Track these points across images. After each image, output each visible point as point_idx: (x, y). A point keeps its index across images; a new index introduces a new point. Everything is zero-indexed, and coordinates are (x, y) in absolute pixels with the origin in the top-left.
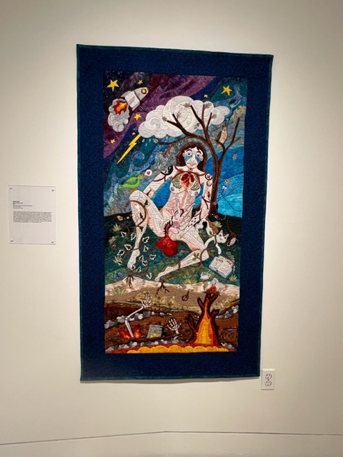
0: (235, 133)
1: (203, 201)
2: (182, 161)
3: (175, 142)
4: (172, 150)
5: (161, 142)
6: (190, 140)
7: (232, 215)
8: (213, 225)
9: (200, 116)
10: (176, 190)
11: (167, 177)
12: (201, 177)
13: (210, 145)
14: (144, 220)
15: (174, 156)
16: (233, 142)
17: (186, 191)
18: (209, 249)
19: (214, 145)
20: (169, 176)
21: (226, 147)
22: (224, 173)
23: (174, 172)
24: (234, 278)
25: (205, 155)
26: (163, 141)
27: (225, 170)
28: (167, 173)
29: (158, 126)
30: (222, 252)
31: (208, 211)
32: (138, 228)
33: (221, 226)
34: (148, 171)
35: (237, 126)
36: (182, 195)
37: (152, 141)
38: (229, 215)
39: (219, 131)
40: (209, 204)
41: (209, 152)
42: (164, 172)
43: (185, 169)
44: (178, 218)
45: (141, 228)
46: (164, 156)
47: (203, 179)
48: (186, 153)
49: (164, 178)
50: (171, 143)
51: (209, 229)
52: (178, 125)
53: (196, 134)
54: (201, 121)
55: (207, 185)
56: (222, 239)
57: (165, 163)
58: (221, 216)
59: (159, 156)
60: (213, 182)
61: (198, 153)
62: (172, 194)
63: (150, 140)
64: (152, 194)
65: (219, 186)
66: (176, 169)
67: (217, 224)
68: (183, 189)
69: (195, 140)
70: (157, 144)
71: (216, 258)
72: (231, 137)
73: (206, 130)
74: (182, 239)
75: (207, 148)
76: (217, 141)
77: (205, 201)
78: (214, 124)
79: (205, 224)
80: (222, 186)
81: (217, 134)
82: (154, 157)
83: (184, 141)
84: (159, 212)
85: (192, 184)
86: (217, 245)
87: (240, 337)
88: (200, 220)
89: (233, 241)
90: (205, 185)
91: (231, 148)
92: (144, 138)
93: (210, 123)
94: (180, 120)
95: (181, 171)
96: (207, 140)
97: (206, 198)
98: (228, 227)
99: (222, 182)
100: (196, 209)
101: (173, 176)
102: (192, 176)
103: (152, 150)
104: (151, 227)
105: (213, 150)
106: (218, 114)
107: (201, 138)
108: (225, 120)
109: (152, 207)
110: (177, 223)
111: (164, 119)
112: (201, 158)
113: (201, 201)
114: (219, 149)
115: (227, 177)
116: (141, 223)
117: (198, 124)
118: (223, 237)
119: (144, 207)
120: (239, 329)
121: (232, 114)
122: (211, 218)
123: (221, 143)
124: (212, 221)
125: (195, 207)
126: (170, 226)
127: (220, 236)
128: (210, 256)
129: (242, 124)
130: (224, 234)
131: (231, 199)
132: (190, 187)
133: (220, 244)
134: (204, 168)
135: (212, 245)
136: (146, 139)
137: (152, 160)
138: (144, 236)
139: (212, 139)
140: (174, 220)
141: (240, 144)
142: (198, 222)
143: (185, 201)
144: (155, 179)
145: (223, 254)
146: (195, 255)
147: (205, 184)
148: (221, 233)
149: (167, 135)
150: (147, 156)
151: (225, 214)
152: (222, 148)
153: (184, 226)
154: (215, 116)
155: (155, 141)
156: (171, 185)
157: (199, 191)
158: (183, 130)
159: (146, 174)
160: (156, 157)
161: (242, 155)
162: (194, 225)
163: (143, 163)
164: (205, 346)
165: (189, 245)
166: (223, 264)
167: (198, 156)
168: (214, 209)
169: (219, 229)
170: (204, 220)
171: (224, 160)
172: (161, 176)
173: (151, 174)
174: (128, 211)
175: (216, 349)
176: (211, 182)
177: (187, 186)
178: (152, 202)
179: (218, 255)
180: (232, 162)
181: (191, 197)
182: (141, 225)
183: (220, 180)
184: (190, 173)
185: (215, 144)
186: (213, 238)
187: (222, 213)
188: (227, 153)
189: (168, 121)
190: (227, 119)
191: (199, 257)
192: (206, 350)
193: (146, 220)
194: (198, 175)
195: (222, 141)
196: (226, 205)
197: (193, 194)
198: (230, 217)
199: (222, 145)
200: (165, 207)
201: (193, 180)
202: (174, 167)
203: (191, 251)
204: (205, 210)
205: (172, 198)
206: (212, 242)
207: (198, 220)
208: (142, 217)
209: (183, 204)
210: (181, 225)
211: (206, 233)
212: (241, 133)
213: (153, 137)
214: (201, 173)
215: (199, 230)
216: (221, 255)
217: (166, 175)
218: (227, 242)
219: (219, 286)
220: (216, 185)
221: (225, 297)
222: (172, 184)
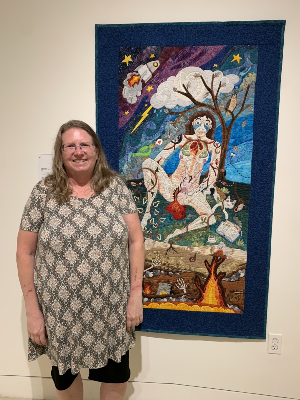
0: (245, 101)
1: (211, 168)
2: (191, 130)
3: (185, 112)
4: (182, 119)
5: (171, 112)
6: (199, 109)
7: (240, 182)
8: (221, 191)
9: (210, 86)
10: (185, 158)
11: (177, 146)
12: (209, 145)
13: (219, 114)
14: (155, 186)
15: (183, 125)
16: (242, 110)
17: (195, 159)
18: (216, 214)
19: (223, 113)
20: (179, 144)
21: (235, 115)
22: (233, 140)
23: (184, 141)
24: (241, 243)
25: (214, 124)
26: (173, 111)
27: (234, 138)
28: (177, 142)
29: (169, 97)
30: (229, 218)
31: (216, 177)
32: (149, 194)
33: (229, 193)
34: (159, 140)
35: (247, 94)
36: (190, 163)
37: (163, 112)
38: (237, 181)
39: (228, 99)
40: (217, 171)
41: (218, 121)
42: (174, 141)
43: (194, 137)
44: (186, 185)
45: (153, 194)
46: (174, 126)
47: (212, 147)
48: (195, 122)
49: (174, 146)
50: (181, 113)
51: (216, 195)
52: (188, 95)
53: (206, 103)
54: (211, 91)
55: (216, 152)
56: (229, 204)
57: (175, 132)
58: (229, 183)
59: (169, 126)
60: (222, 150)
61: (208, 122)
62: (181, 162)
63: (161, 111)
64: (162, 162)
65: (228, 154)
66: (186, 137)
67: (225, 190)
68: (192, 157)
69: (205, 109)
70: (168, 114)
71: (223, 223)
72: (241, 105)
73: (215, 99)
74: (190, 205)
75: (216, 116)
76: (227, 110)
77: (214, 168)
78: (223, 93)
79: (213, 191)
80: (230, 153)
81: (227, 102)
82: (165, 127)
83: (194, 111)
84: (169, 179)
85: (200, 152)
86: (224, 211)
87: (247, 300)
88: (208, 186)
89: (241, 207)
90: (214, 153)
91: (240, 116)
92: (155, 109)
93: (220, 92)
94: (189, 90)
95: (190, 140)
96: (216, 109)
97: (215, 165)
98: (236, 193)
99: (231, 149)
100: (204, 176)
101: (183, 145)
102: (201, 145)
103: (163, 120)
104: (162, 193)
105: (222, 119)
106: (227, 83)
107: (210, 107)
108: (235, 88)
109: (162, 174)
110: (186, 189)
111: (175, 90)
112: (210, 126)
113: (209, 169)
114: (228, 117)
115: (236, 144)
116: (152, 189)
117: (207, 94)
118: (230, 203)
119: (155, 174)
120: (246, 293)
121: (242, 82)
122: (218, 185)
123: (230, 112)
124: (219, 188)
125: (203, 175)
126: (179, 192)
127: (228, 202)
128: (217, 221)
129: (252, 92)
130: (232, 200)
131: (240, 167)
132: (199, 155)
133: (228, 210)
134: (213, 137)
135: (219, 211)
136: (157, 110)
137: (163, 130)
138: (155, 200)
139: (222, 107)
140: (183, 186)
141: (250, 111)
142: (206, 189)
143: (194, 169)
144: (166, 148)
145: (231, 220)
146: (203, 220)
147: (214, 151)
148: (229, 199)
149: (178, 105)
150: (159, 126)
151: (233, 180)
152: (231, 116)
153: (193, 192)
154: (225, 85)
155: (166, 112)
156: (181, 154)
157: (207, 159)
158: (193, 100)
159: (157, 143)
160: (167, 127)
161: (251, 123)
162: (202, 192)
163: (155, 133)
164: (212, 306)
165: (197, 210)
166: (231, 228)
167: (207, 124)
168: (222, 176)
169: (227, 196)
170: (212, 186)
171: (233, 127)
172: (171, 145)
173: (161, 143)
174: (140, 178)
175: (222, 310)
176: (220, 149)
177: (196, 154)
178: (162, 169)
179: (225, 221)
180: (241, 130)
181: (199, 164)
182: (153, 191)
183: (229, 147)
184: (199, 141)
185: (225, 113)
186: (220, 204)
187: (230, 180)
188: (236, 121)
189: (179, 92)
190: (237, 88)
191: (206, 221)
192: (213, 310)
193: (157, 186)
194: (206, 143)
195: (231, 109)
196: (234, 172)
197: (201, 161)
198: (238, 183)
199: (232, 113)
200: (174, 174)
201: (201, 149)
202: (183, 136)
203: (198, 216)
204: (213, 177)
205: (181, 165)
206: (219, 208)
207: (205, 186)
208: (153, 183)
209: (191, 171)
210: (189, 191)
211: (214, 199)
212: (251, 100)
213: (164, 108)
214: (209, 141)
215: (207, 196)
216: (228, 220)
217: (176, 144)
218: (234, 208)
219: (226, 250)
220: (225, 152)
221: (232, 261)
222: (181, 152)
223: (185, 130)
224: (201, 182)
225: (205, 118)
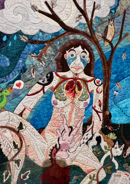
0: (122, 28)
1: (94, 113)
3: (52, 40)
4: (50, 50)
5: (32, 40)
6: (71, 37)
7: (125, 123)
10: (60, 104)
11: (47, 88)
12: (89, 84)
13: (97, 43)
14: (19, 150)
15: (52, 59)
16: (120, 39)
17: (73, 102)
18: (105, 166)
19: (101, 42)
20: (50, 86)
21: (114, 45)
22: (115, 75)
23: (56, 80)
25: (91, 56)
26: (35, 38)
27: (115, 73)
30: (119, 167)
31: (101, 122)
32: (12, 164)
33: (116, 138)
35: (123, 20)
36: (68, 109)
37: (19, 39)
39: (105, 25)
40: (101, 115)
41: (96, 52)
42: (41, 81)
43: (69, 75)
44: (66, 138)
45: (18, 162)
46: (39, 60)
47: (92, 86)
48: (68, 55)
49: (43, 89)
50: (46, 42)
51: (103, 144)
52: (54, 17)
53: (79, 28)
54: (83, 12)
55: (97, 92)
56: (118, 151)
57: (41, 69)
58: (115, 126)
59: (31, 61)
60: (104, 88)
61: (84, 54)
62: (55, 109)
63: (15, 38)
64: (27, 113)
65: (110, 92)
66: (58, 75)
67: (112, 136)
69: (78, 37)
70: (26, 43)
71: (113, 174)
72: (119, 33)
73: (90, 24)
74: (74, 163)
75: (93, 47)
76: (104, 38)
77: (97, 112)
79: (99, 139)
80: (113, 91)
81: (104, 29)
82: (24, 62)
83: (65, 39)
86: (114, 160)
88: (93, 135)
89: (129, 150)
90: (95, 93)
91: (119, 46)
93: (94, 14)
95: (64, 79)
96: (92, 37)
97: (98, 108)
99: (113, 86)
101: (55, 86)
102: (78, 84)
103: (20, 52)
104: (31, 157)
105: (100, 49)
107: (84, 34)
108: (111, 12)
109: (29, 131)
110: (65, 145)
111: (34, 8)
112: (88, 59)
113: (91, 113)
114: (106, 48)
115: (117, 80)
116: (16, 155)
117: (80, 16)
119: (18, 133)
121: (118, 5)
122: (104, 131)
123: (108, 41)
124: (105, 134)
127: (116, 148)
131: (124, 106)
132: (77, 97)
133: (117, 158)
134: (92, 72)
135: (108, 161)
136: (8, 36)
137: (21, 66)
139: (98, 35)
140: (61, 142)
141: (128, 41)
142: (91, 139)
143: (73, 116)
144: (30, 93)
146: (90, 178)
147: (95, 91)
148: (117, 145)
149: (40, 31)
150: (14, 60)
151: (119, 123)
152: (109, 46)
153: (75, 147)
154: (99, 7)
155: (24, 39)
156: (53, 98)
157: (88, 101)
158: (62, 24)
159: (15, 87)
160: (28, 62)
162: (87, 143)
163: (9, 71)
167: (84, 57)
168: (107, 119)
170: (97, 134)
171: (113, 60)
172: (37, 87)
176: (101, 88)
177: (74, 96)
178: (28, 124)
179: (115, 171)
180: (122, 63)
181: (80, 109)
183: (111, 84)
184: (75, 79)
185: (102, 42)
186: (109, 153)
187: (115, 122)
188: (116, 53)
189: (40, 12)
190: (113, 11)
194: (85, 82)
195: (109, 38)
196: (119, 113)
198: (124, 125)
199: (110, 43)
201: (80, 89)
202: (54, 73)
205: (55, 114)
206: (108, 157)
210: (71, 145)
211: (101, 150)
212: (129, 29)
213: (20, 33)
215: (93, 147)
217: (44, 85)
218: (123, 153)
220: (107, 91)
222: (54, 96)
223: (55, 65)
224: (84, 132)
225: (80, 49)
